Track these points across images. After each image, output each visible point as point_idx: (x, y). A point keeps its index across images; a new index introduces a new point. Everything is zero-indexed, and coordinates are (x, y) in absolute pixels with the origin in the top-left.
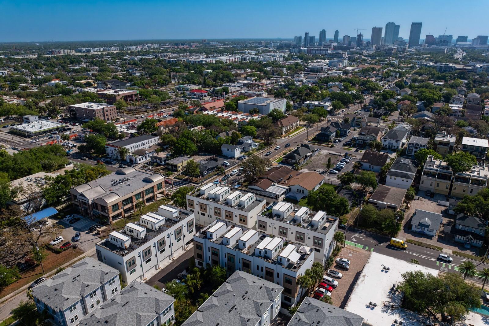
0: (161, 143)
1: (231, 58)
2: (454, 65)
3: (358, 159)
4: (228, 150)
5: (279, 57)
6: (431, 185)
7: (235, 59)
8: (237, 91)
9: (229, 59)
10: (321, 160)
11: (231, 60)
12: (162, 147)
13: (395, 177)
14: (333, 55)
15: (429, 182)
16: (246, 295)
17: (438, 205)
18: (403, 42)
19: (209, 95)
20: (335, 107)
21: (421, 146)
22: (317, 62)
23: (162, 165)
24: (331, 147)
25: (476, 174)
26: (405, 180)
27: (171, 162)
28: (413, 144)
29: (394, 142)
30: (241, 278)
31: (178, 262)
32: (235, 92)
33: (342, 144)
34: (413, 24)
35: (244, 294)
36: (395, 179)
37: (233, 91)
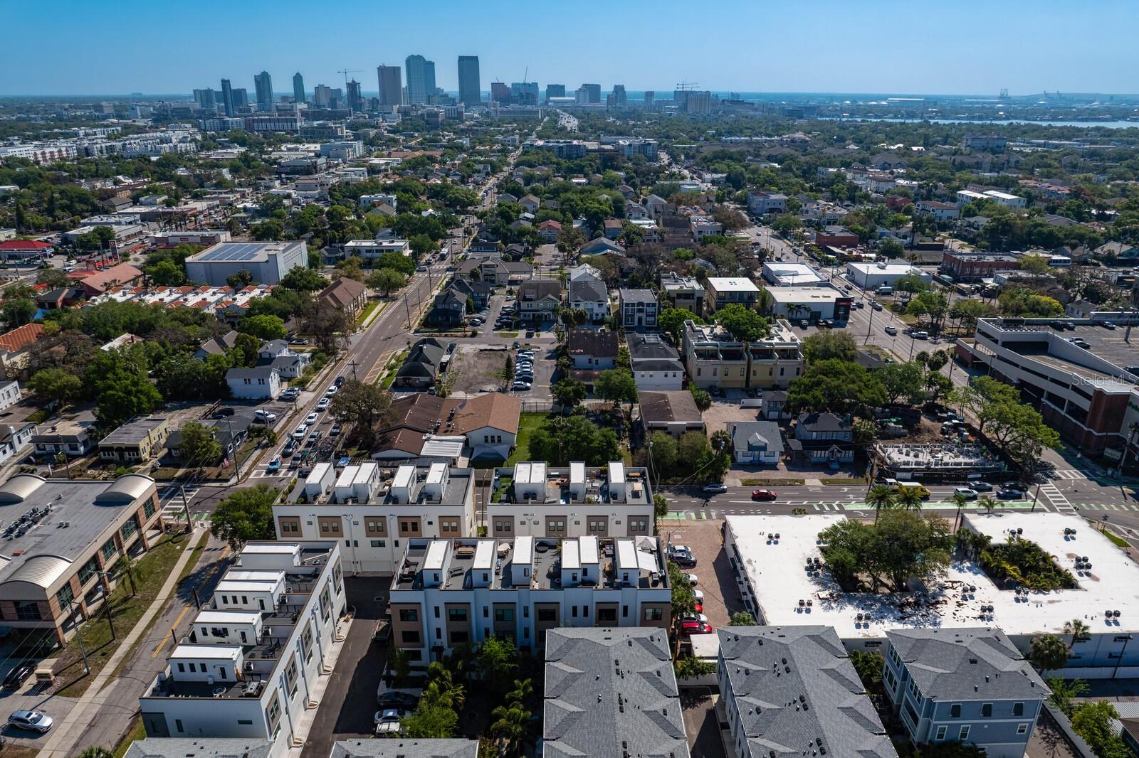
0: (33, 397)
1: (47, 150)
2: (582, 143)
3: (545, 351)
4: (247, 381)
5: (180, 142)
6: (715, 374)
7: (60, 151)
8: (135, 235)
9: (43, 153)
10: (475, 366)
11: (48, 156)
12: (41, 408)
13: (651, 373)
14: (313, 132)
15: (711, 370)
16: (620, 667)
17: (742, 408)
18: (446, 98)
19: (56, 253)
20: (418, 250)
21: (648, 305)
22: (289, 150)
23: (80, 456)
24: (471, 336)
25: (776, 340)
26: (670, 373)
27: (111, 439)
28: (633, 305)
29: (596, 305)
30: (573, 642)
31: (345, 673)
32: (129, 237)
33: (490, 325)
34: (461, 59)
35: (614, 667)
36: (651, 376)
37: (123, 235)
